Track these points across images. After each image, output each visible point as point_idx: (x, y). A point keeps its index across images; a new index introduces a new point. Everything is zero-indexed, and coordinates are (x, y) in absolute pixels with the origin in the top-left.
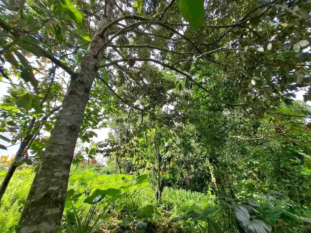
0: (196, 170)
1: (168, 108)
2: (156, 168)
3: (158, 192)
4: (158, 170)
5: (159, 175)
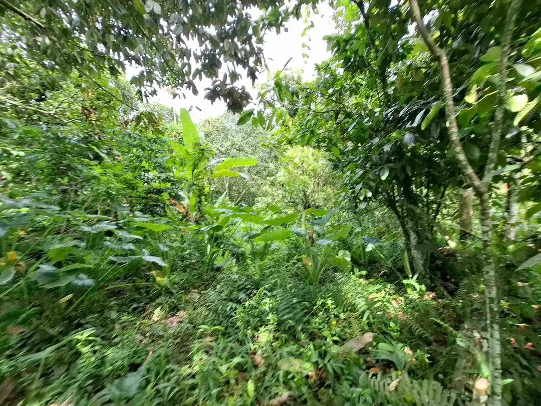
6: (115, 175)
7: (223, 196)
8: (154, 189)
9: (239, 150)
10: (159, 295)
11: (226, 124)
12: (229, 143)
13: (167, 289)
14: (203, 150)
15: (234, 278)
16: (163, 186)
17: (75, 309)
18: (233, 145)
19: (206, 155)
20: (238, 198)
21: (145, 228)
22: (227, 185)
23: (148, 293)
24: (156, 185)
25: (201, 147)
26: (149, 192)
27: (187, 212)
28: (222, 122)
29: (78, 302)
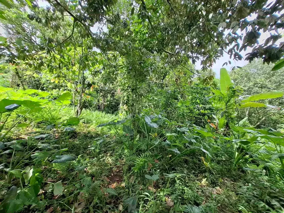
0: (112, 99)
1: (102, 29)
2: (79, 90)
3: (79, 110)
4: (80, 92)
5: (81, 96)
6: (186, 107)
7: (244, 120)
8: (202, 113)
9: (262, 88)
10: (205, 171)
11: (249, 71)
12: (251, 84)
13: (209, 170)
14: (234, 91)
15: (266, 185)
16: (206, 112)
17: (172, 162)
18: (255, 84)
19: (237, 93)
20: (257, 122)
21: (200, 134)
22: (247, 113)
23: (199, 167)
24: (202, 111)
25: (234, 89)
26: (199, 114)
27: (217, 128)
28: (246, 70)
29: (173, 159)
